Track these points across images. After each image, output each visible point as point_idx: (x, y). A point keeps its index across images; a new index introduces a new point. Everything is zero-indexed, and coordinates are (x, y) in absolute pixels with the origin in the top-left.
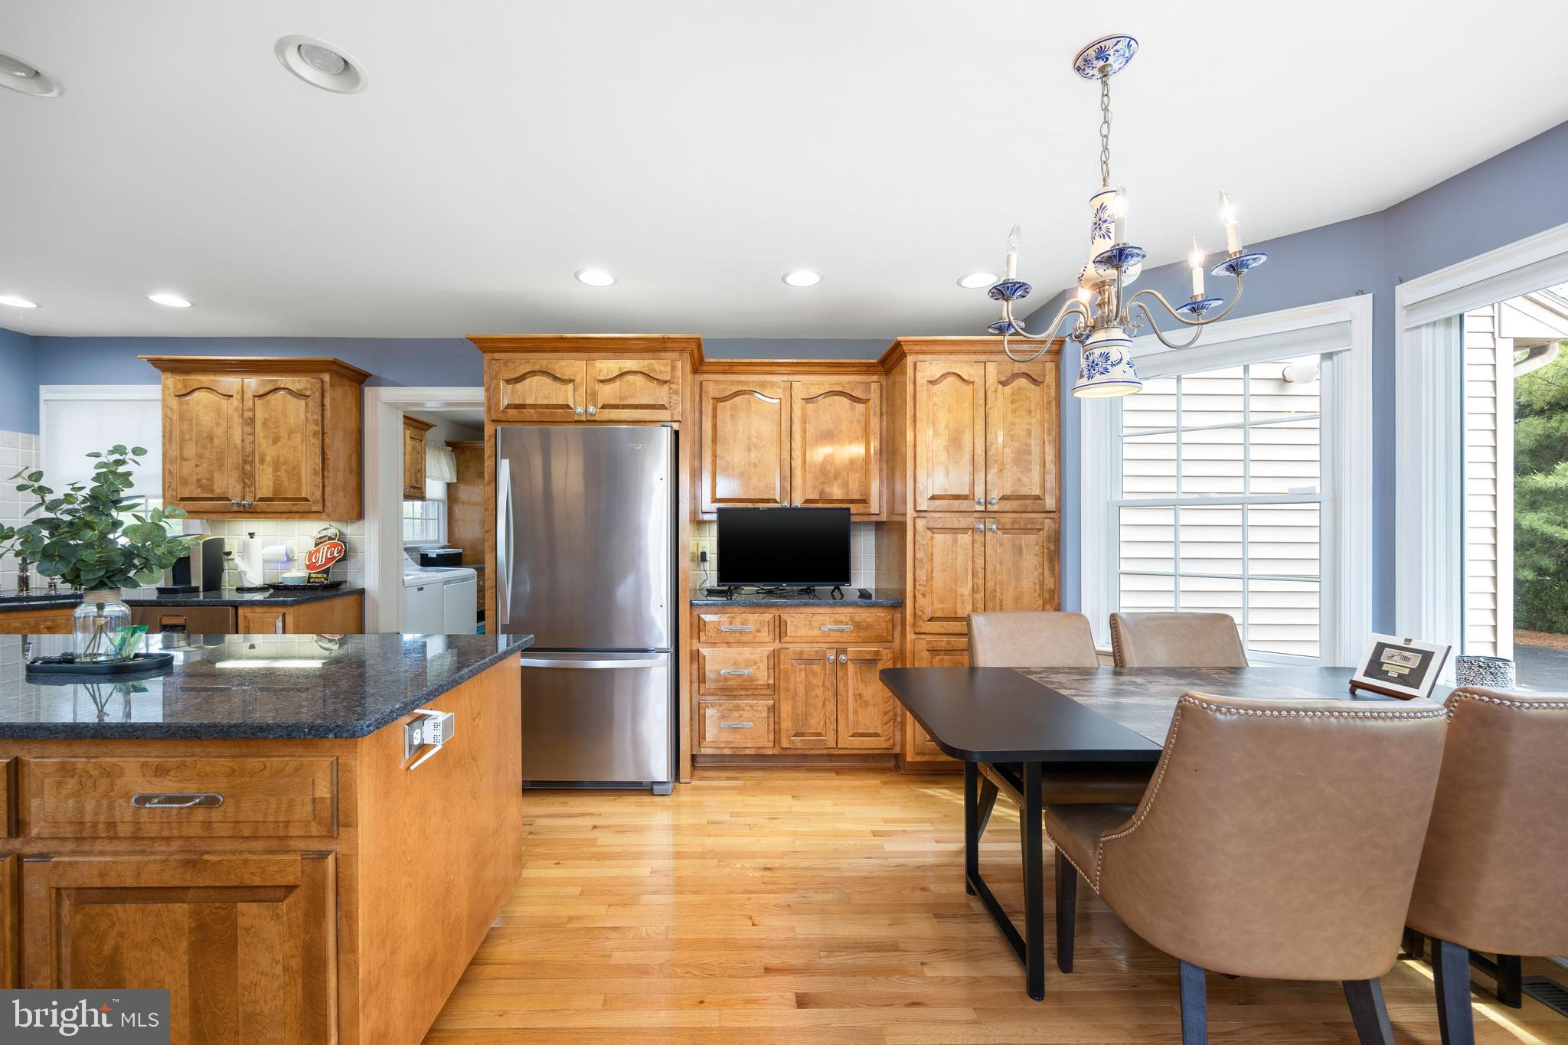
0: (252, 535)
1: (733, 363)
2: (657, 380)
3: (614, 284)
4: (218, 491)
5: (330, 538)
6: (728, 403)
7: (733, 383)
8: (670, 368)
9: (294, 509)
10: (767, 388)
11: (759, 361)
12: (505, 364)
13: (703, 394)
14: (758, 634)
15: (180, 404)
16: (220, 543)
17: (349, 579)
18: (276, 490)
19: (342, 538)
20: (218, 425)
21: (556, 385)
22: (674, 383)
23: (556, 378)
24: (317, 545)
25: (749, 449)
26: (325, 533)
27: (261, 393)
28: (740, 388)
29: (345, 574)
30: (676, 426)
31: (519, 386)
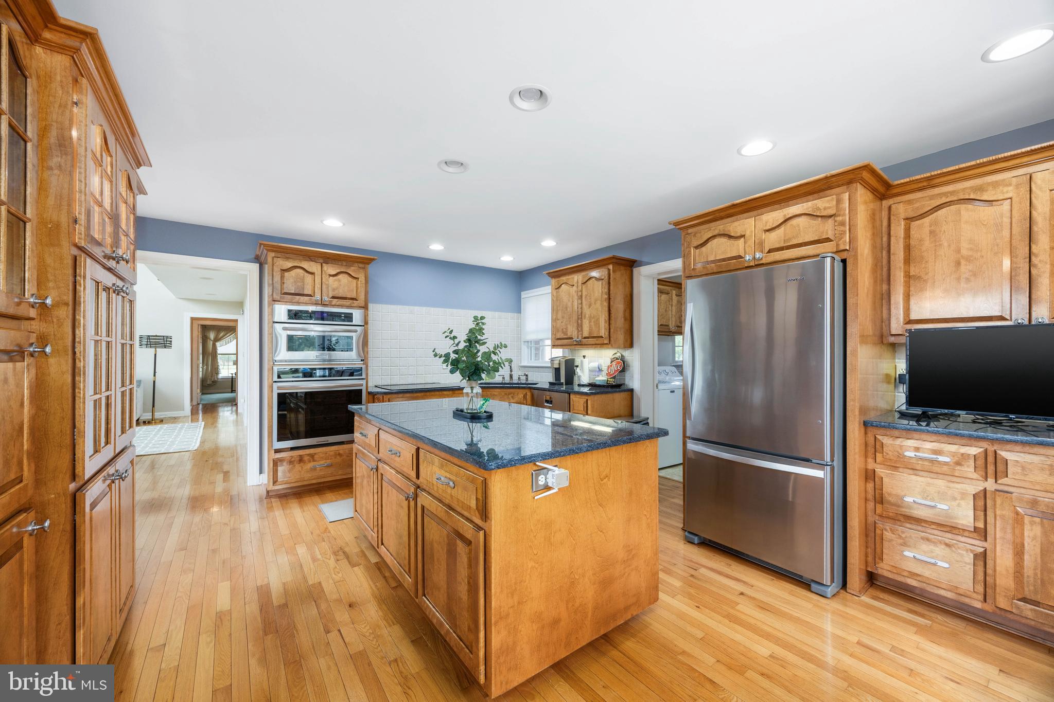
0: (584, 357)
1: (932, 176)
2: (822, 217)
3: (773, 148)
4: (569, 335)
5: (617, 359)
6: (927, 221)
7: (932, 198)
8: (834, 203)
9: (597, 342)
10: (987, 190)
11: (973, 163)
12: (695, 236)
13: (892, 218)
14: (958, 468)
15: (557, 292)
16: (573, 360)
17: (626, 383)
18: (590, 333)
19: (623, 358)
20: (569, 300)
21: (732, 241)
22: (839, 215)
23: (730, 237)
24: (611, 362)
25: (958, 264)
26: (615, 356)
27: (584, 281)
28: (944, 200)
29: (624, 379)
30: (844, 255)
31: (704, 249)
